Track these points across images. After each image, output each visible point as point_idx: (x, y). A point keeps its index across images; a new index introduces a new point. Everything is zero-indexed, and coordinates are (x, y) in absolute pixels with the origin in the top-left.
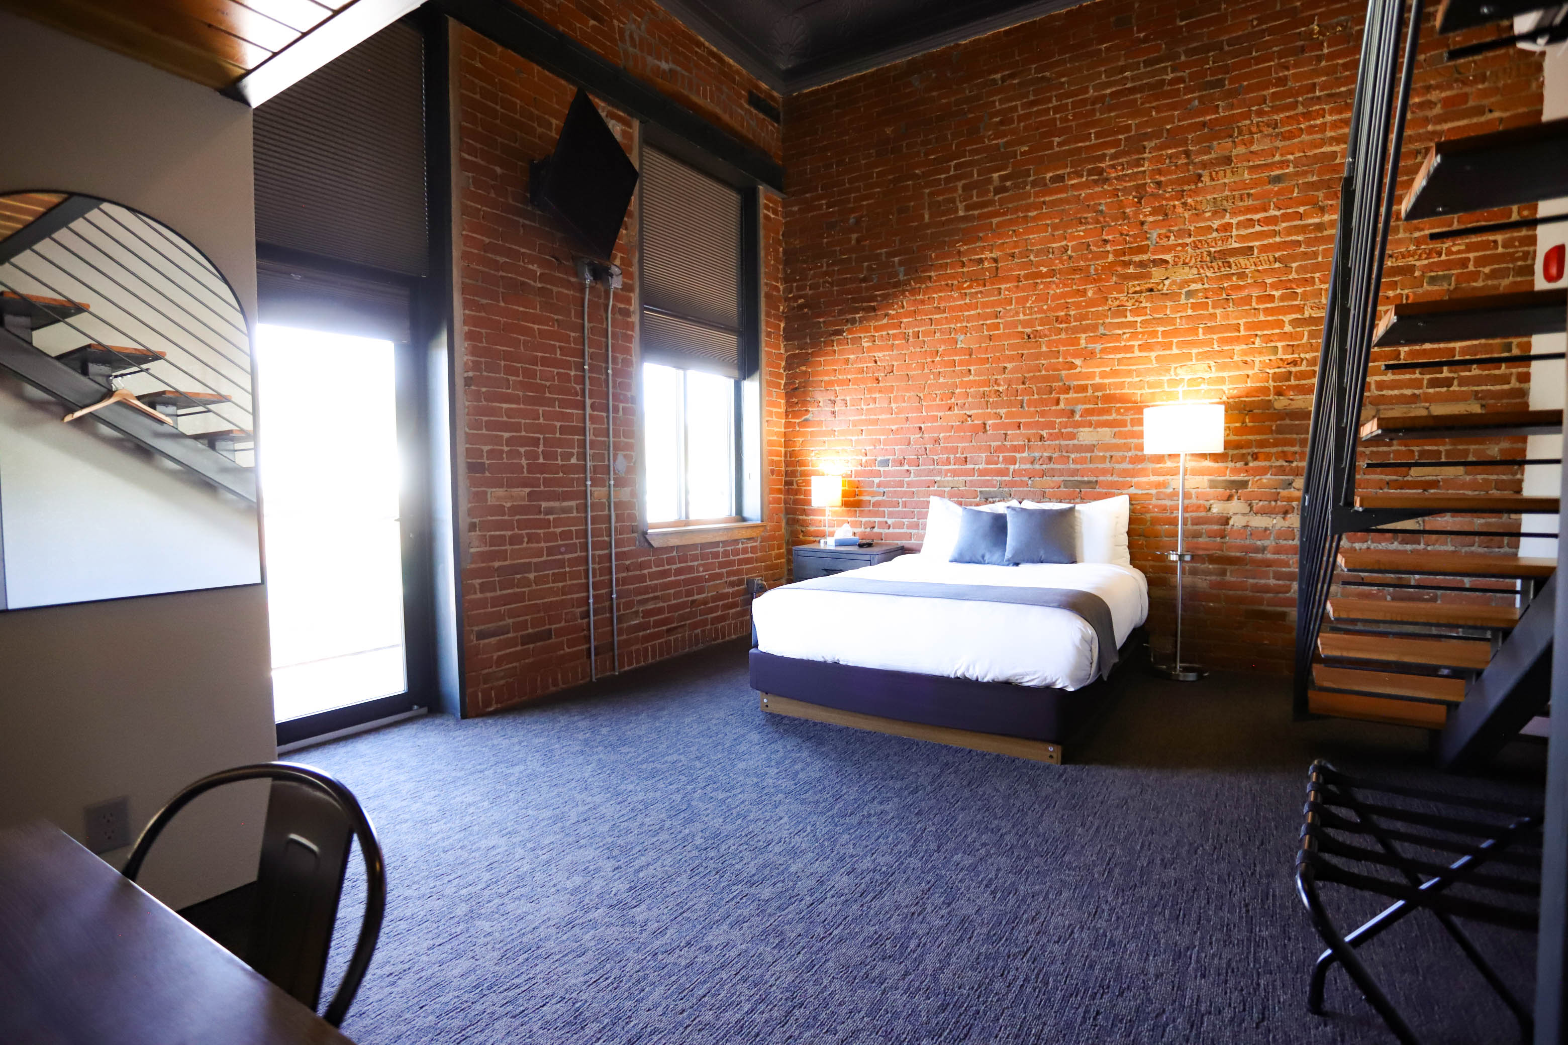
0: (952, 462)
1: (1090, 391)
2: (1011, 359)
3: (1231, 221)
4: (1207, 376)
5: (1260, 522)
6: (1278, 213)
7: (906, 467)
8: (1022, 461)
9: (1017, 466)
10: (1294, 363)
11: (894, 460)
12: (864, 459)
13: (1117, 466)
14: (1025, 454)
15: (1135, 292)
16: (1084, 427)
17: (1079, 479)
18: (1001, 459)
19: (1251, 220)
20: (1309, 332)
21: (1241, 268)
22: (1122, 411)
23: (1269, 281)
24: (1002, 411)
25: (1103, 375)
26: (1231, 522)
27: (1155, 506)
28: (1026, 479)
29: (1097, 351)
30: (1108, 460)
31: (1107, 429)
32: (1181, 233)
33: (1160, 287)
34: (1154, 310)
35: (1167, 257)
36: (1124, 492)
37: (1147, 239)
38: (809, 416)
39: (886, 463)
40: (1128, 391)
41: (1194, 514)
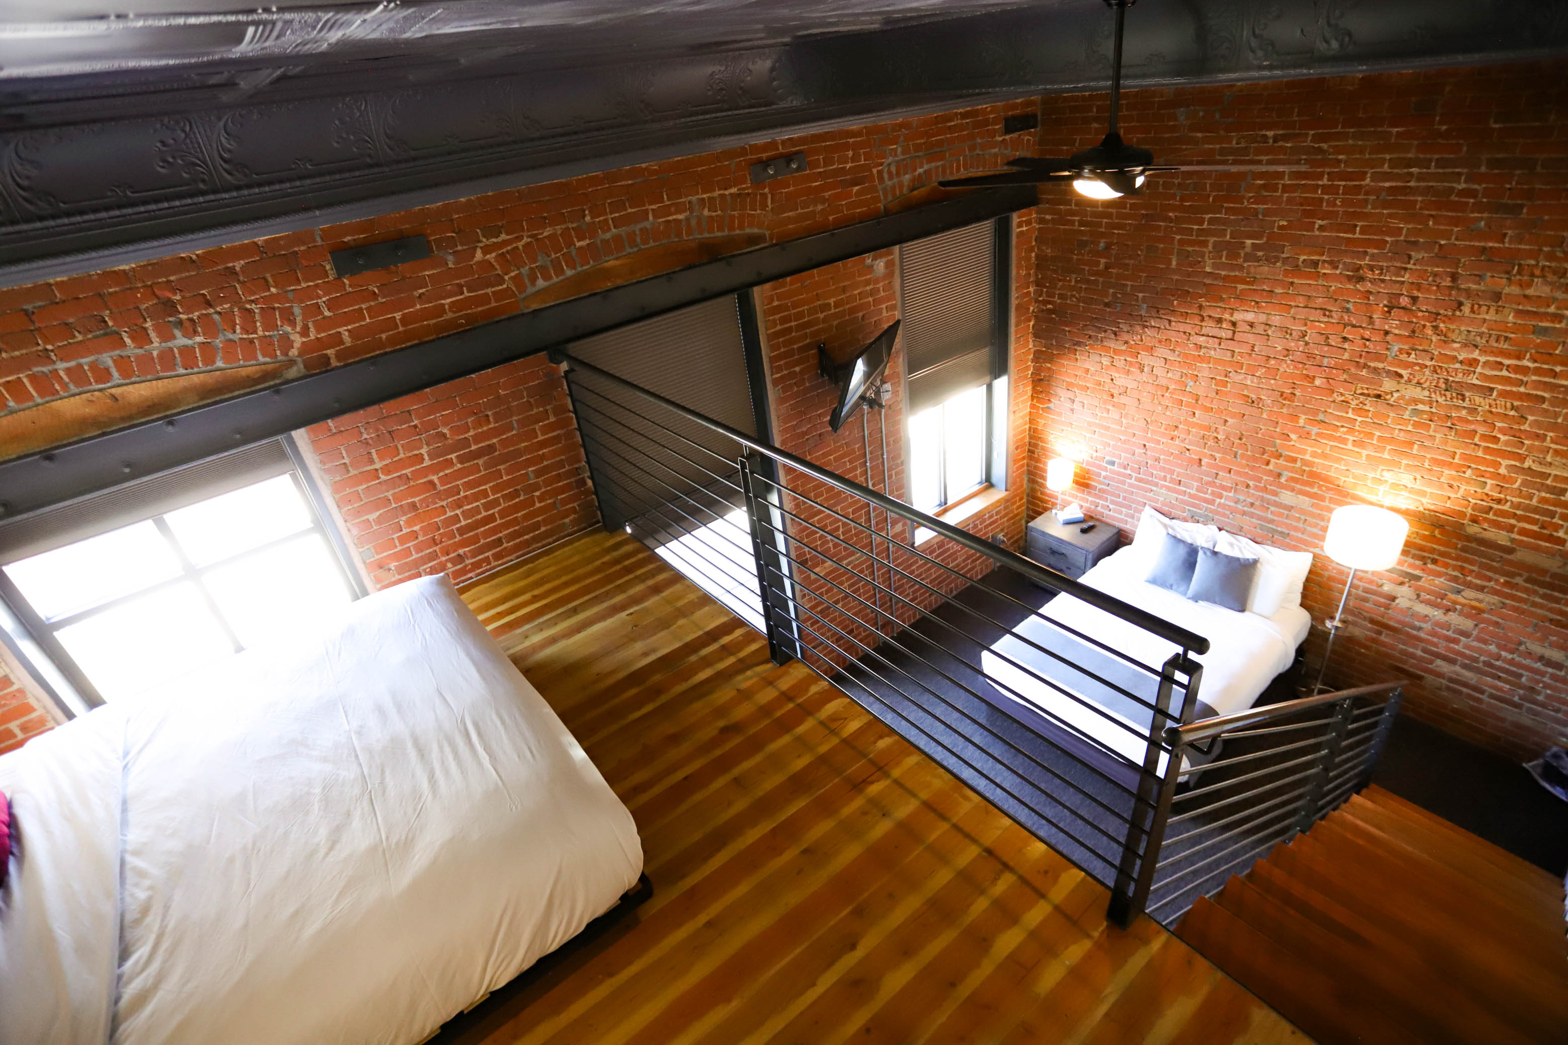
0: (1168, 480)
1: (1298, 464)
2: (1234, 415)
3: (1479, 358)
4: (1409, 485)
5: (1422, 609)
6: (1531, 365)
7: (1129, 472)
8: (1227, 498)
9: (1222, 501)
10: (1499, 501)
11: (1119, 464)
12: (1095, 454)
13: (1309, 528)
14: (1231, 494)
15: (1362, 394)
16: (1286, 490)
17: (1274, 527)
18: (1209, 491)
19: (1501, 363)
20: (1525, 480)
21: (1475, 404)
22: (1324, 488)
23: (1498, 424)
24: (1218, 455)
25: (1314, 454)
26: (1397, 601)
28: (1228, 512)
29: (1313, 433)
30: (1302, 522)
31: (1307, 499)
32: (1423, 354)
33: (1388, 397)
34: (1375, 415)
35: (1403, 372)
36: (1312, 549)
37: (1388, 349)
38: (1051, 405)
39: (1113, 463)
40: (1333, 474)
41: (1367, 585)
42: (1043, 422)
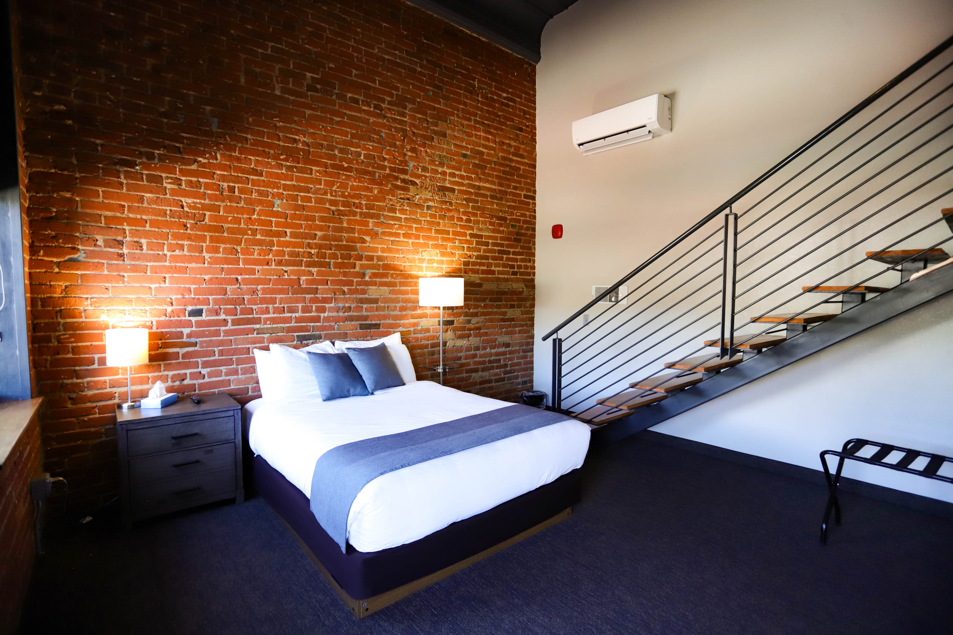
0: (271, 311)
1: (375, 261)
2: (321, 229)
3: (447, 171)
4: (436, 258)
5: (460, 343)
6: (465, 174)
7: (223, 317)
8: (331, 310)
9: (326, 315)
10: (470, 257)
11: (208, 310)
12: (169, 309)
13: (392, 313)
14: (332, 305)
15: (401, 198)
16: (372, 286)
17: (369, 322)
18: (314, 308)
19: (454, 173)
20: (476, 241)
21: (451, 199)
22: (394, 276)
23: (461, 210)
24: (314, 270)
25: (383, 250)
26: (448, 345)
27: (413, 338)
28: (333, 324)
29: (380, 233)
30: (386, 309)
31: (386, 288)
32: (425, 169)
33: (414, 199)
34: (411, 213)
35: (417, 181)
36: (396, 330)
37: (408, 166)
38: (80, 256)
39: (199, 313)
40: (398, 263)
41: (432, 342)
42: (63, 284)
